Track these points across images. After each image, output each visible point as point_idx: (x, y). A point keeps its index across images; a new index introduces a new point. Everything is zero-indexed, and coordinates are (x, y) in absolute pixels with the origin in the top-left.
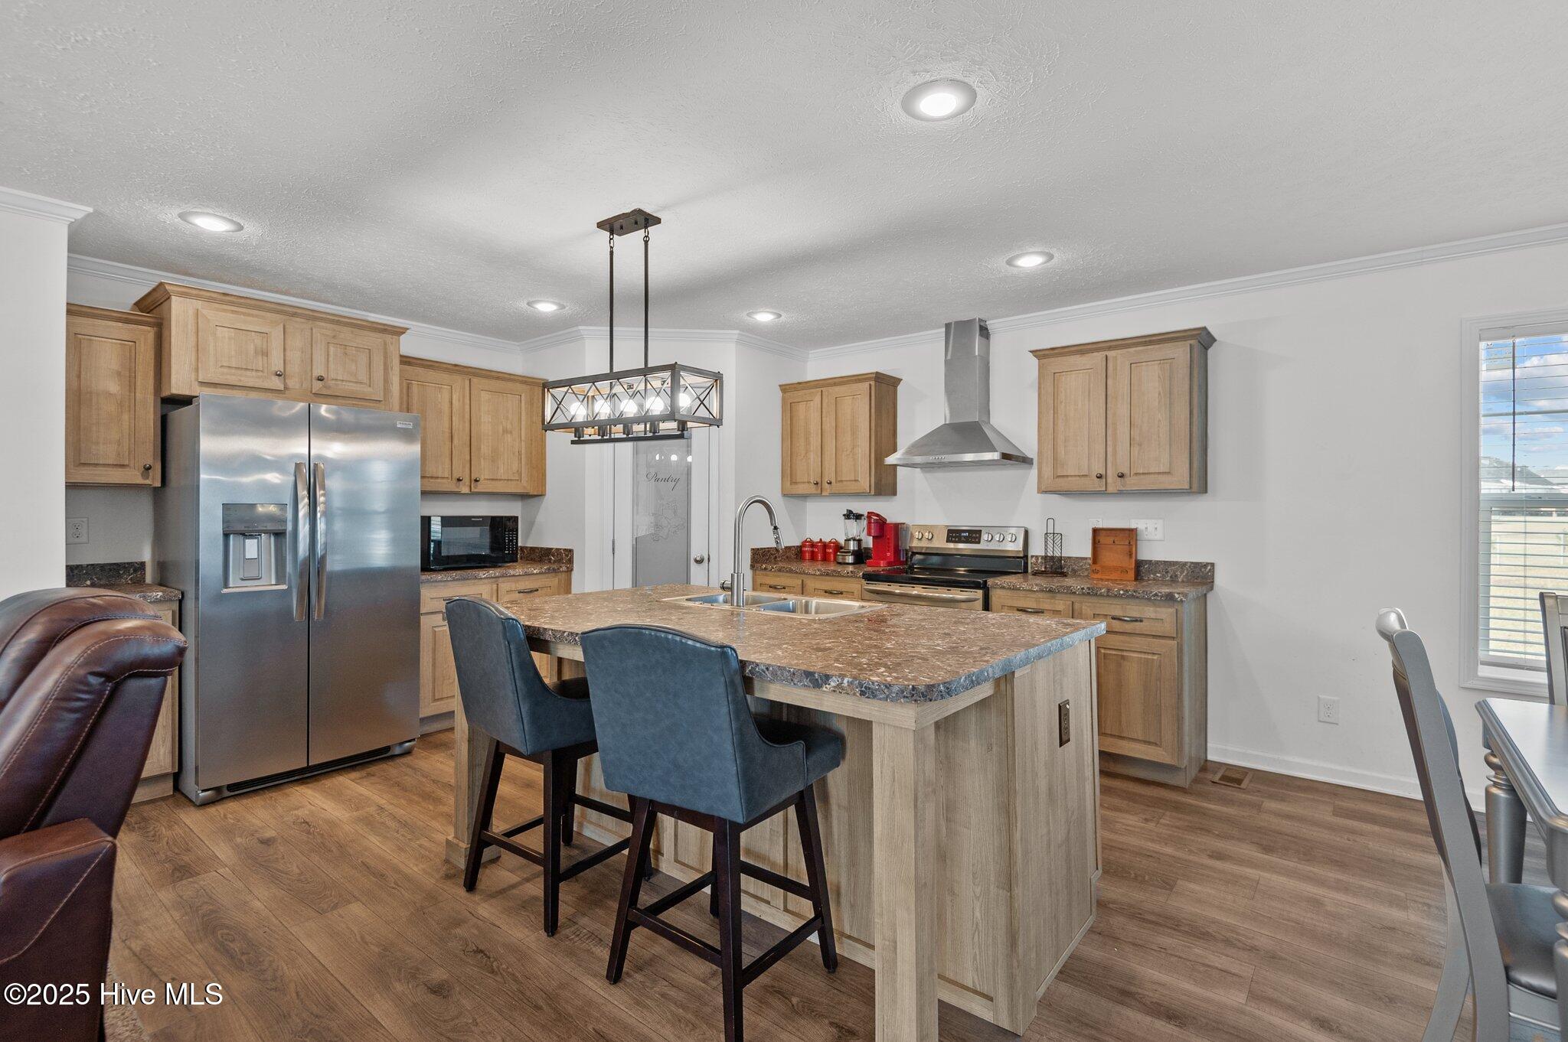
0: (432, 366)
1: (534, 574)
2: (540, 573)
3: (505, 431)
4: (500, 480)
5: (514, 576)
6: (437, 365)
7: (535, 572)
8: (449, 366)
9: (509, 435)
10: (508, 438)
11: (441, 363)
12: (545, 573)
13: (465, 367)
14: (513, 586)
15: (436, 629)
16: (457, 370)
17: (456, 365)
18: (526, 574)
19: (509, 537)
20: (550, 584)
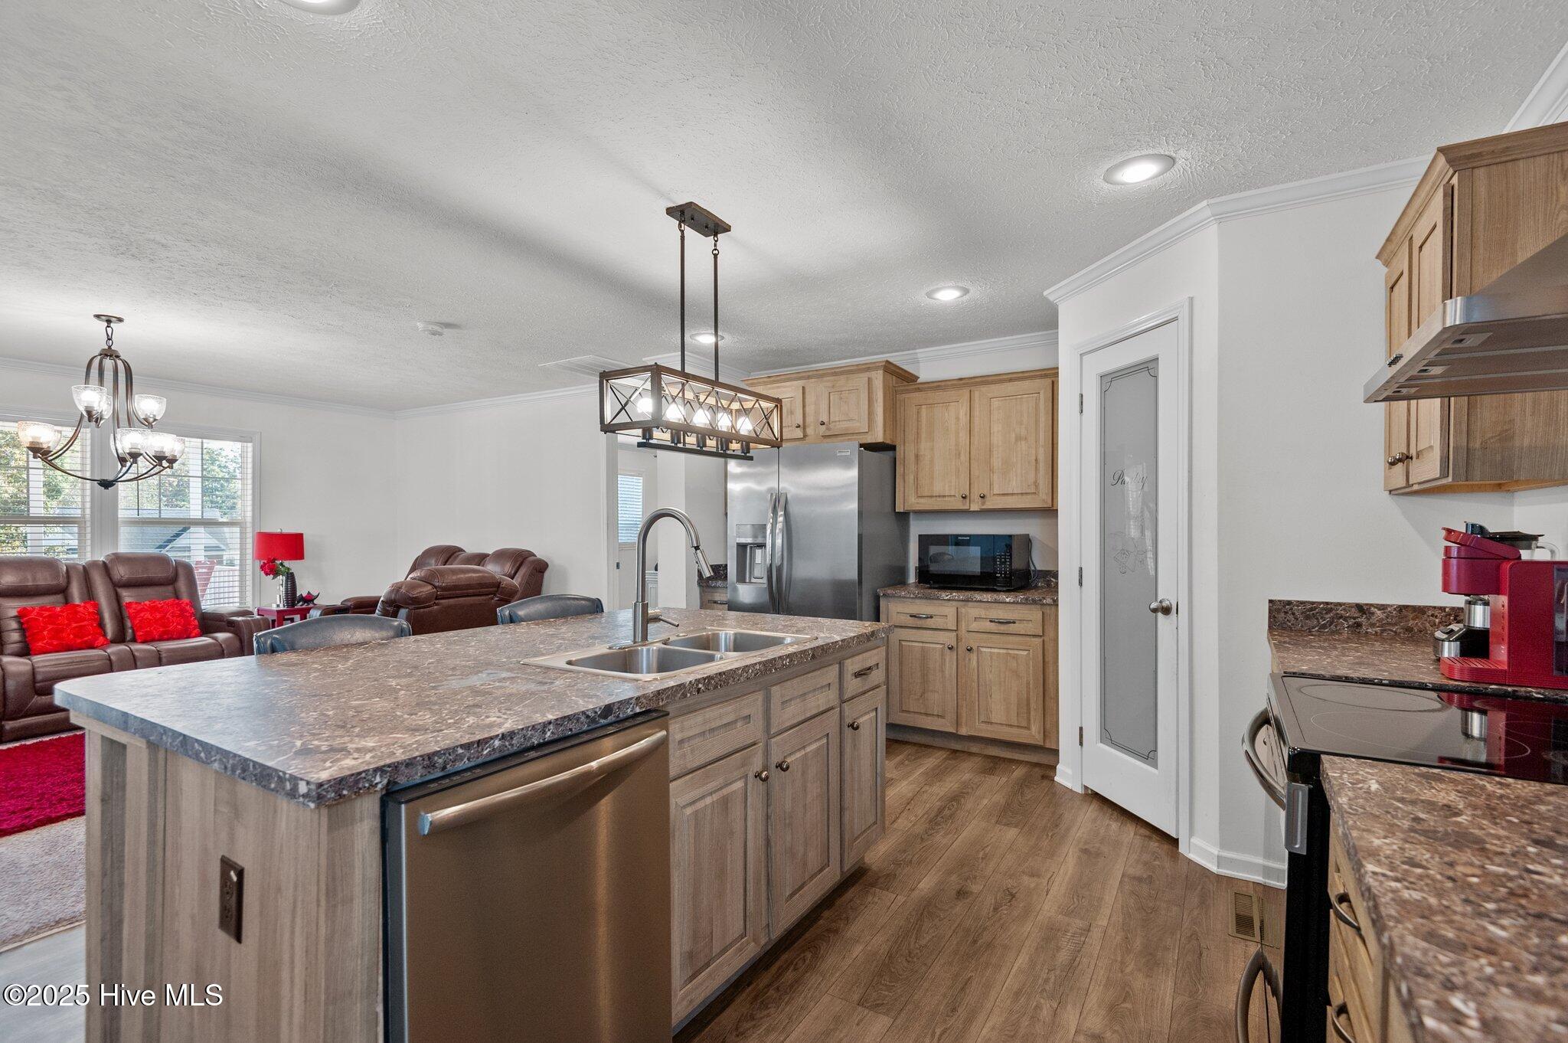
0: (939, 386)
1: (1006, 603)
2: (1014, 603)
3: (1019, 438)
4: (1012, 494)
5: (981, 601)
6: (943, 384)
7: (1008, 600)
8: (955, 382)
9: (1023, 442)
10: (1023, 445)
11: (946, 381)
12: (1021, 603)
13: (971, 378)
14: (983, 613)
15: (903, 643)
16: (964, 384)
17: (961, 379)
18: (996, 602)
19: (1001, 559)
20: (1031, 618)
